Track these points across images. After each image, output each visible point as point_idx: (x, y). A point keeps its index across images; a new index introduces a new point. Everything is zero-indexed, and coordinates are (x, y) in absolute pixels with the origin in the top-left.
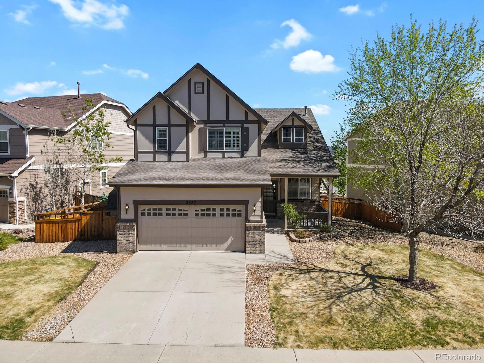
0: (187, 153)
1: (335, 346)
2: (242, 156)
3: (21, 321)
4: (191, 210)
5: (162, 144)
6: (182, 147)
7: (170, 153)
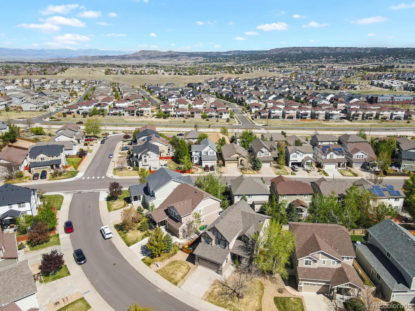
0: (212, 245)
1: (212, 303)
2: (225, 248)
3: (177, 282)
4: (209, 262)
5: (207, 241)
6: (211, 243)
7: (208, 244)
